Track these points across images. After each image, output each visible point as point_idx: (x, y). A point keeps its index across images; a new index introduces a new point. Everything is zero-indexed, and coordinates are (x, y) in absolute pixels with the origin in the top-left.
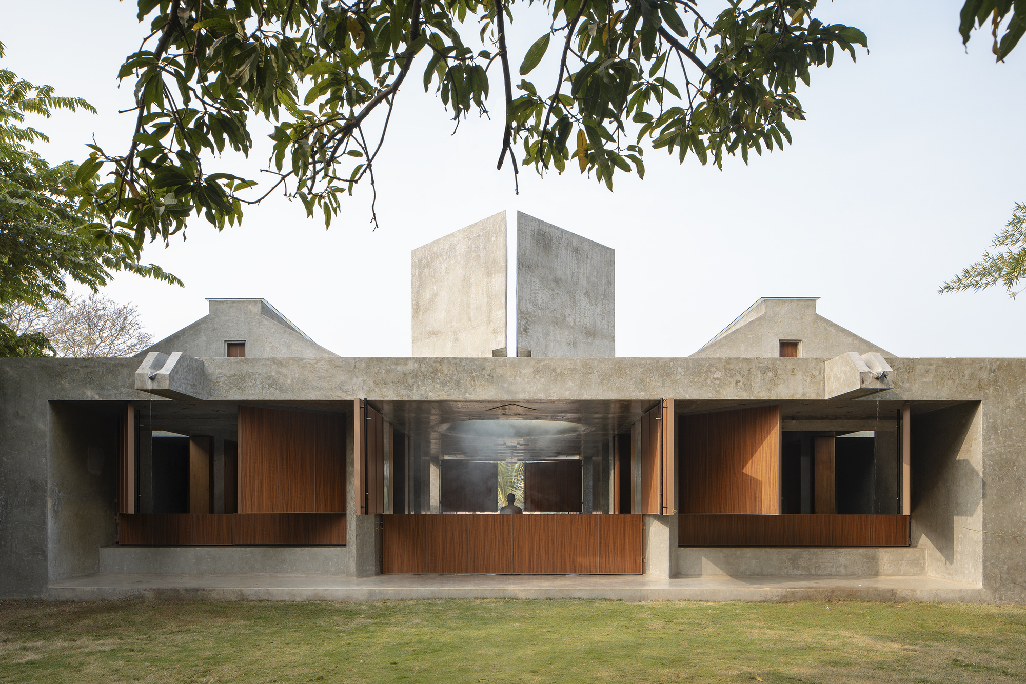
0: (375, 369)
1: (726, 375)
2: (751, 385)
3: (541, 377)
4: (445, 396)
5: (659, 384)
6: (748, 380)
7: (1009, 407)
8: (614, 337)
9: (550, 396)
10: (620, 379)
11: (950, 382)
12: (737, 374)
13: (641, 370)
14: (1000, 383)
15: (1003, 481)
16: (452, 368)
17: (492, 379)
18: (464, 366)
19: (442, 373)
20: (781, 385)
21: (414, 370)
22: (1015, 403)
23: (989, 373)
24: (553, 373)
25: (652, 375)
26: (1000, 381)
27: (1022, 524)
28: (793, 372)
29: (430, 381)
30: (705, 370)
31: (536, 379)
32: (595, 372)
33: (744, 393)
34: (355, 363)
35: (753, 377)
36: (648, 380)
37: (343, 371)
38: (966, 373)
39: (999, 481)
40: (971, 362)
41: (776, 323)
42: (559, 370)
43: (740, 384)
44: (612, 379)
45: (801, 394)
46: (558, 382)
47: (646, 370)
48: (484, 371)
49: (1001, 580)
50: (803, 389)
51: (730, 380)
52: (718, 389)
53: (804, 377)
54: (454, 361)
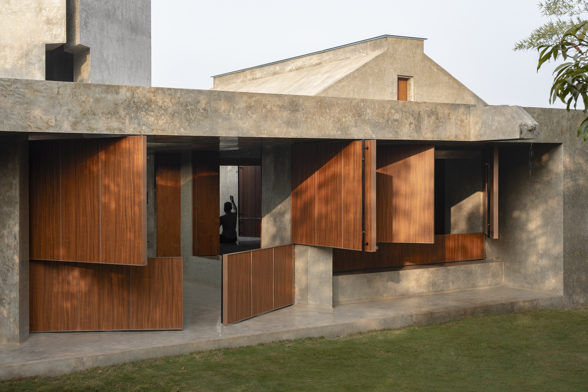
0: (82, 97)
1: (402, 117)
2: (420, 127)
3: (253, 113)
4: (159, 131)
5: (352, 124)
6: (418, 122)
7: (578, 148)
8: (150, 33)
9: (261, 134)
10: (321, 118)
11: (546, 128)
12: (411, 116)
13: (338, 110)
14: (573, 130)
15: (574, 208)
16: (167, 100)
17: (207, 113)
18: (179, 98)
19: (157, 105)
20: (441, 127)
21: (125, 100)
22: (581, 146)
23: (567, 122)
24: (264, 110)
25: (347, 114)
26: (573, 127)
27: (584, 242)
28: (449, 116)
29: (144, 113)
30: (387, 112)
31: (249, 115)
32: (300, 110)
33: (416, 134)
34: (59, 88)
35: (421, 120)
36: (344, 120)
37: (44, 96)
38: (555, 121)
39: (572, 208)
40: (557, 112)
41: (395, 59)
42: (269, 107)
43: (413, 126)
44: (314, 117)
45: (454, 136)
46: (268, 119)
47: (342, 110)
48: (199, 104)
49: (573, 288)
50: (456, 131)
51: (406, 121)
52: (397, 130)
53: (456, 121)
54: (169, 92)
